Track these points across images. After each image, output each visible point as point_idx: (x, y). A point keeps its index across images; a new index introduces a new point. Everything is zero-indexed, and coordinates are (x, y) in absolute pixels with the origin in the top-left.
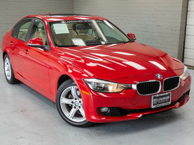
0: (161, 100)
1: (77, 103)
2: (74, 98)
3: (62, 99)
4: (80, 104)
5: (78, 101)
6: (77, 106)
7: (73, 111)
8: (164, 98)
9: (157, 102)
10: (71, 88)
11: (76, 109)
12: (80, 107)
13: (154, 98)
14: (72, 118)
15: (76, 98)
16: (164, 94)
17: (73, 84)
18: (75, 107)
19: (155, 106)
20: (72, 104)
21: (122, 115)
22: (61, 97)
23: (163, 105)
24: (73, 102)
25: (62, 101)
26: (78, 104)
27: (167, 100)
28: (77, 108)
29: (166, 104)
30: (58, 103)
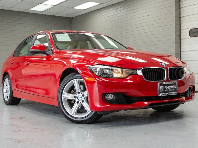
0: (167, 89)
1: (80, 97)
2: (77, 92)
3: (64, 94)
4: (83, 98)
5: (81, 95)
6: (80, 100)
7: (76, 106)
8: (171, 87)
9: (164, 90)
10: (74, 81)
11: (78, 104)
12: (83, 101)
13: (161, 85)
14: (75, 115)
15: (80, 91)
16: (170, 83)
17: (76, 77)
18: (78, 102)
19: (162, 94)
20: (74, 99)
21: (128, 103)
22: (63, 92)
23: (170, 94)
24: (75, 97)
25: (64, 97)
26: (82, 97)
27: (173, 90)
28: (80, 102)
29: (173, 94)
30: (60, 99)
